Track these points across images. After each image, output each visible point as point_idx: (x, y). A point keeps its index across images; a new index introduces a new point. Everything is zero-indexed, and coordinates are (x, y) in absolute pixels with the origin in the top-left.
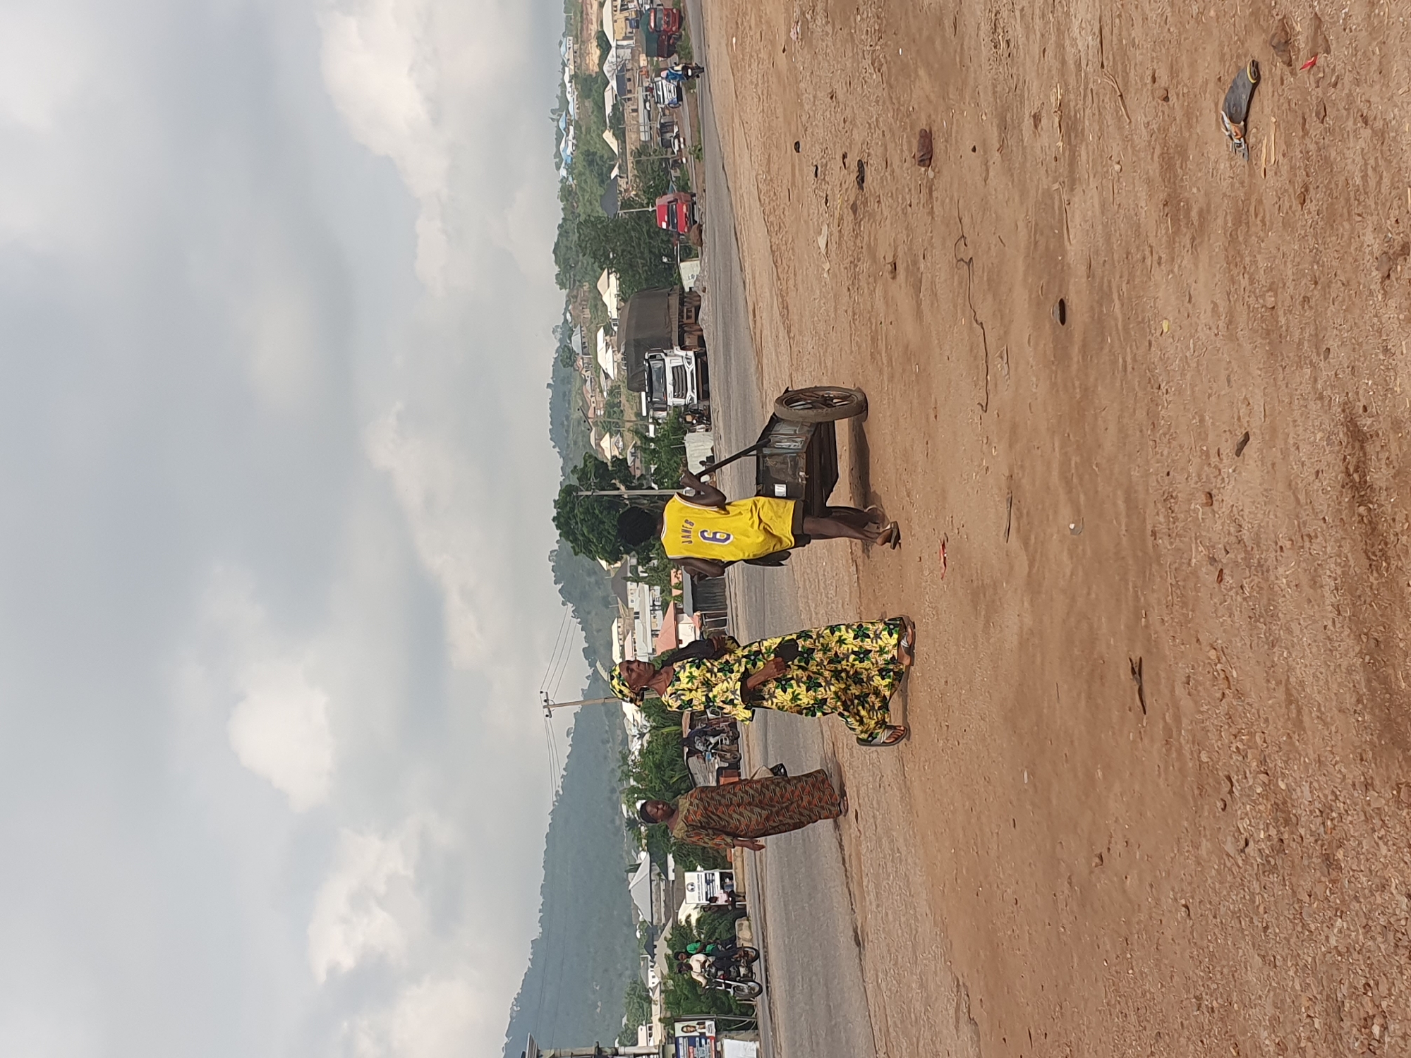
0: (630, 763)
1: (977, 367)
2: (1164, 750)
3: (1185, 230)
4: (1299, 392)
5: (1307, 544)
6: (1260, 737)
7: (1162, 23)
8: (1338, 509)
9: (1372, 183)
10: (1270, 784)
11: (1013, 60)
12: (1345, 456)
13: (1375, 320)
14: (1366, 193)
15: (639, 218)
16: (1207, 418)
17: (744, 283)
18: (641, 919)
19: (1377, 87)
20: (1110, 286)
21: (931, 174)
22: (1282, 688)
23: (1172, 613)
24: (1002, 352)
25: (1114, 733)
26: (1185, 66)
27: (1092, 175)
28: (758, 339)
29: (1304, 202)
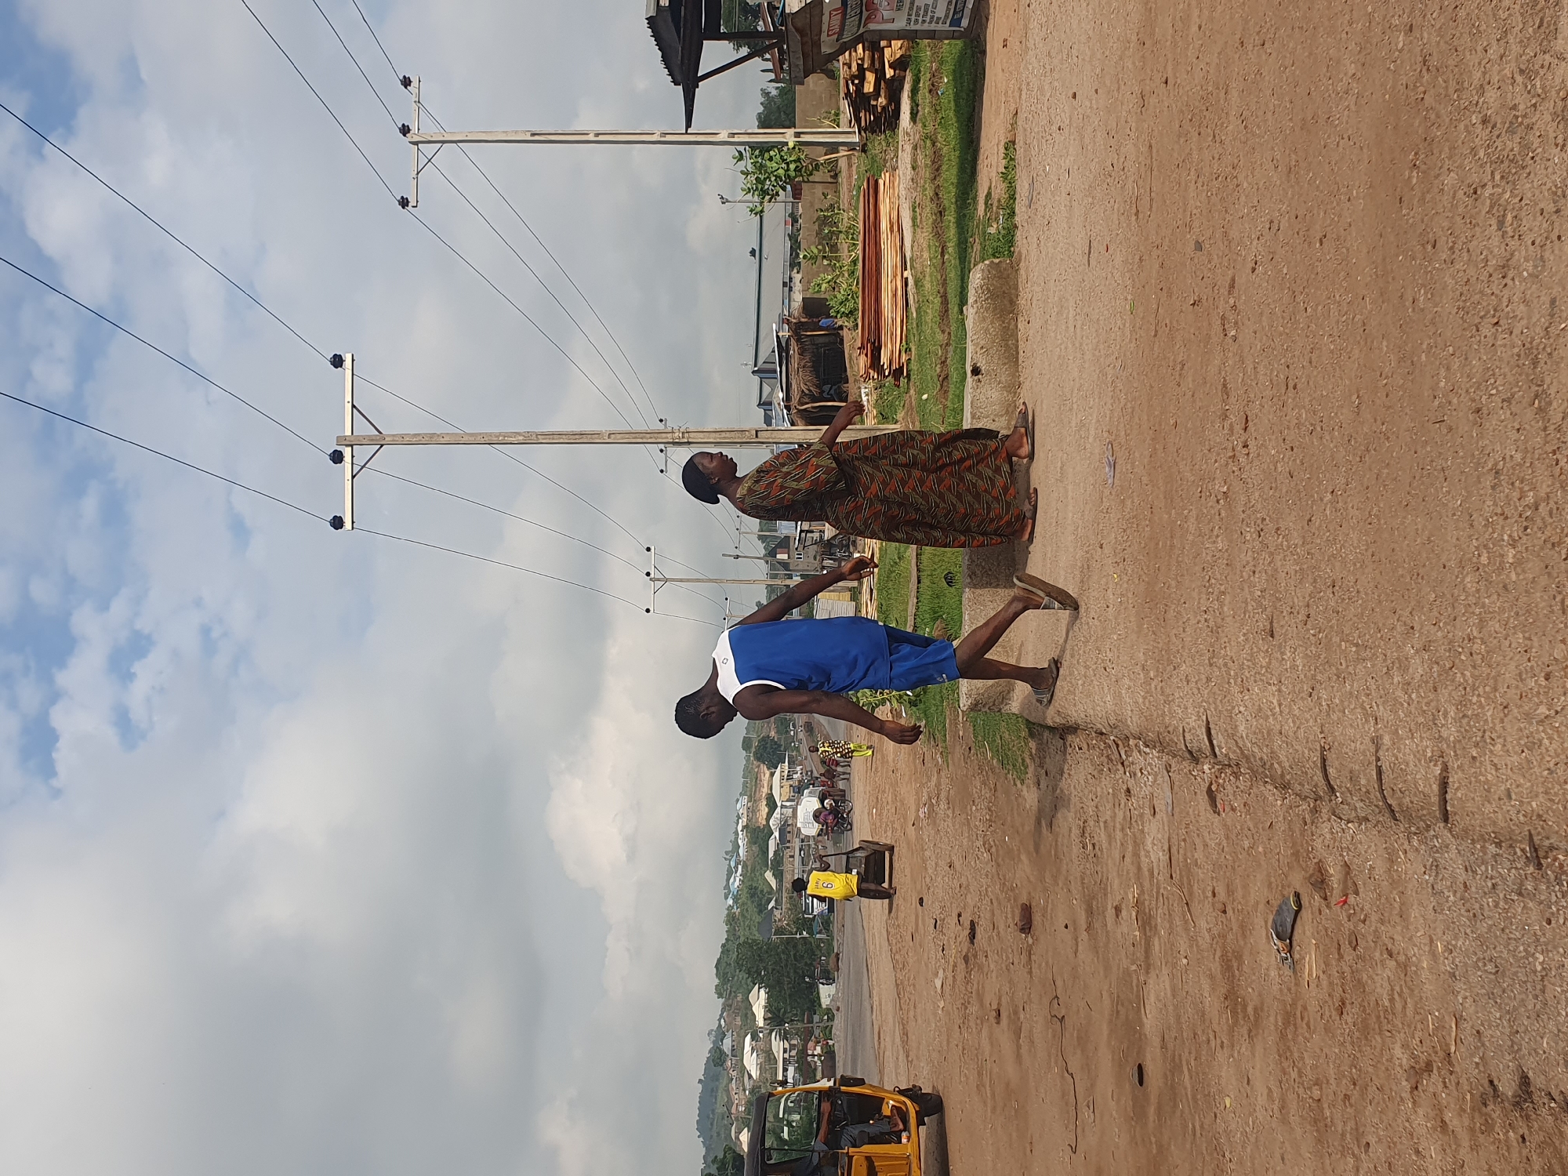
1: (1068, 1112)
7: (1220, 851)
9: (1399, 1005)
11: (1098, 860)
13: (1407, 1124)
14: (1394, 1014)
15: (788, 943)
19: (1399, 928)
20: (1181, 1060)
21: (1030, 941)
24: (1089, 1102)
26: (1239, 887)
27: (1164, 964)
28: (881, 1058)
29: (1342, 1013)
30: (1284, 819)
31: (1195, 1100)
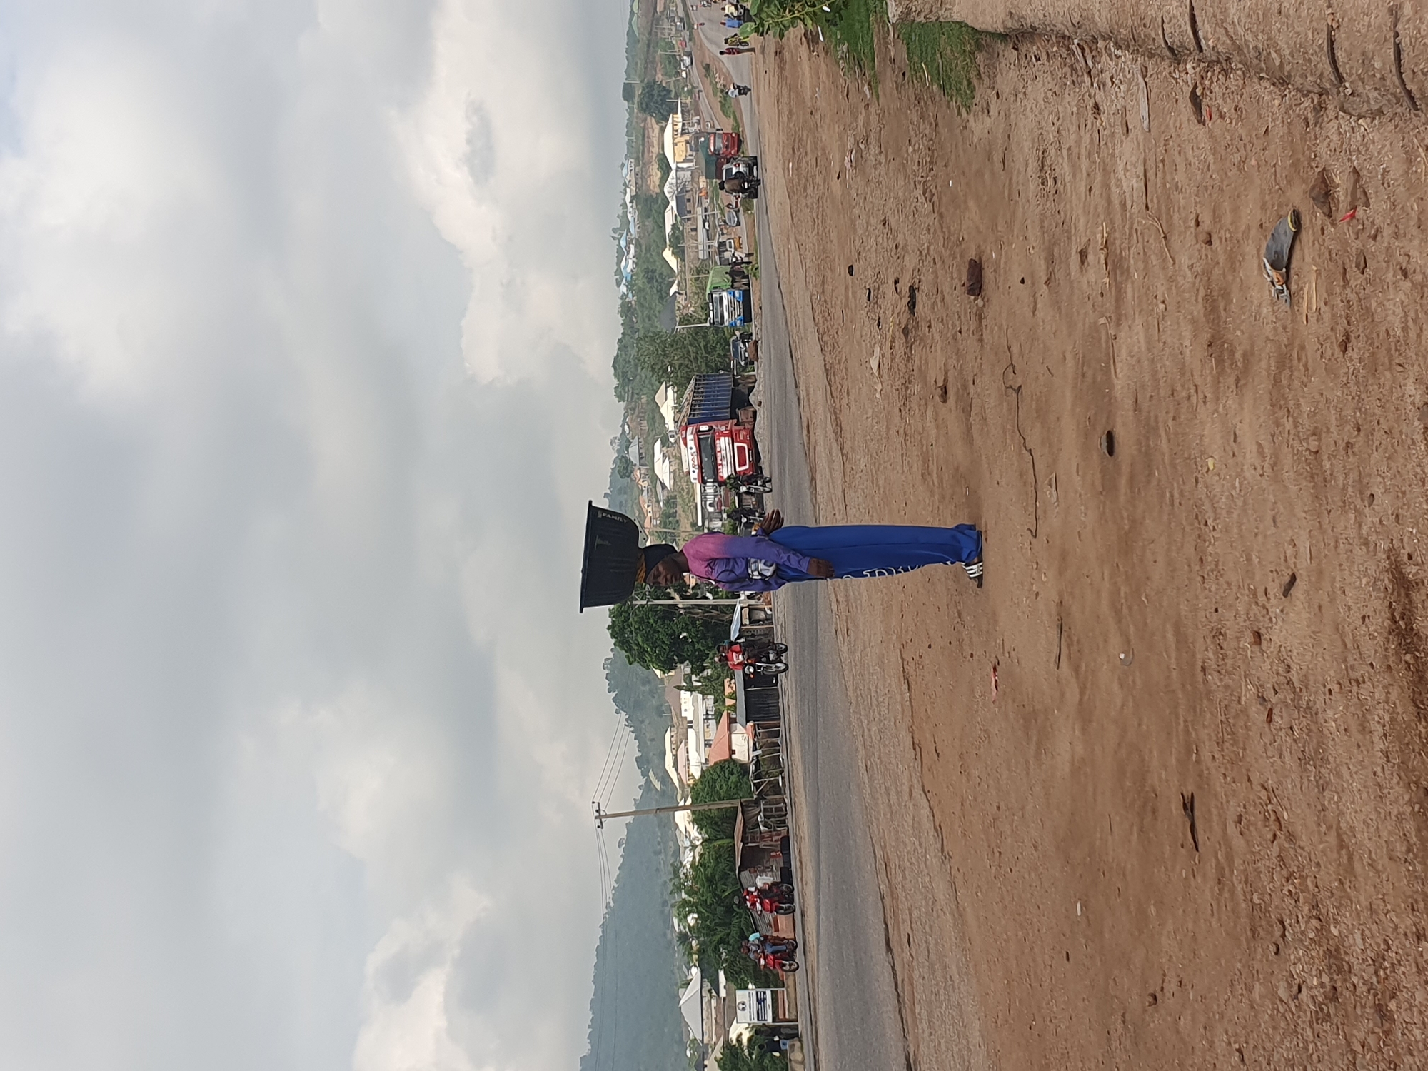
0: (682, 876)
1: (1027, 494)
2: (1216, 889)
3: (1229, 371)
4: (1344, 536)
5: (1355, 688)
6: (1312, 882)
7: (1205, 169)
8: (1386, 655)
9: (1412, 334)
10: (1322, 929)
11: (1060, 196)
12: (1391, 603)
13: (1418, 470)
14: (1407, 344)
15: (696, 334)
16: (1254, 557)
17: (799, 399)
18: (691, 1037)
19: (1416, 242)
20: (1157, 422)
21: (981, 303)
22: (1333, 832)
23: (1223, 750)
24: (1050, 479)
25: (1166, 869)
26: (1228, 211)
27: (1137, 314)
28: (812, 454)
29: (1346, 349)
30: (1283, 121)
31: (1173, 466)
